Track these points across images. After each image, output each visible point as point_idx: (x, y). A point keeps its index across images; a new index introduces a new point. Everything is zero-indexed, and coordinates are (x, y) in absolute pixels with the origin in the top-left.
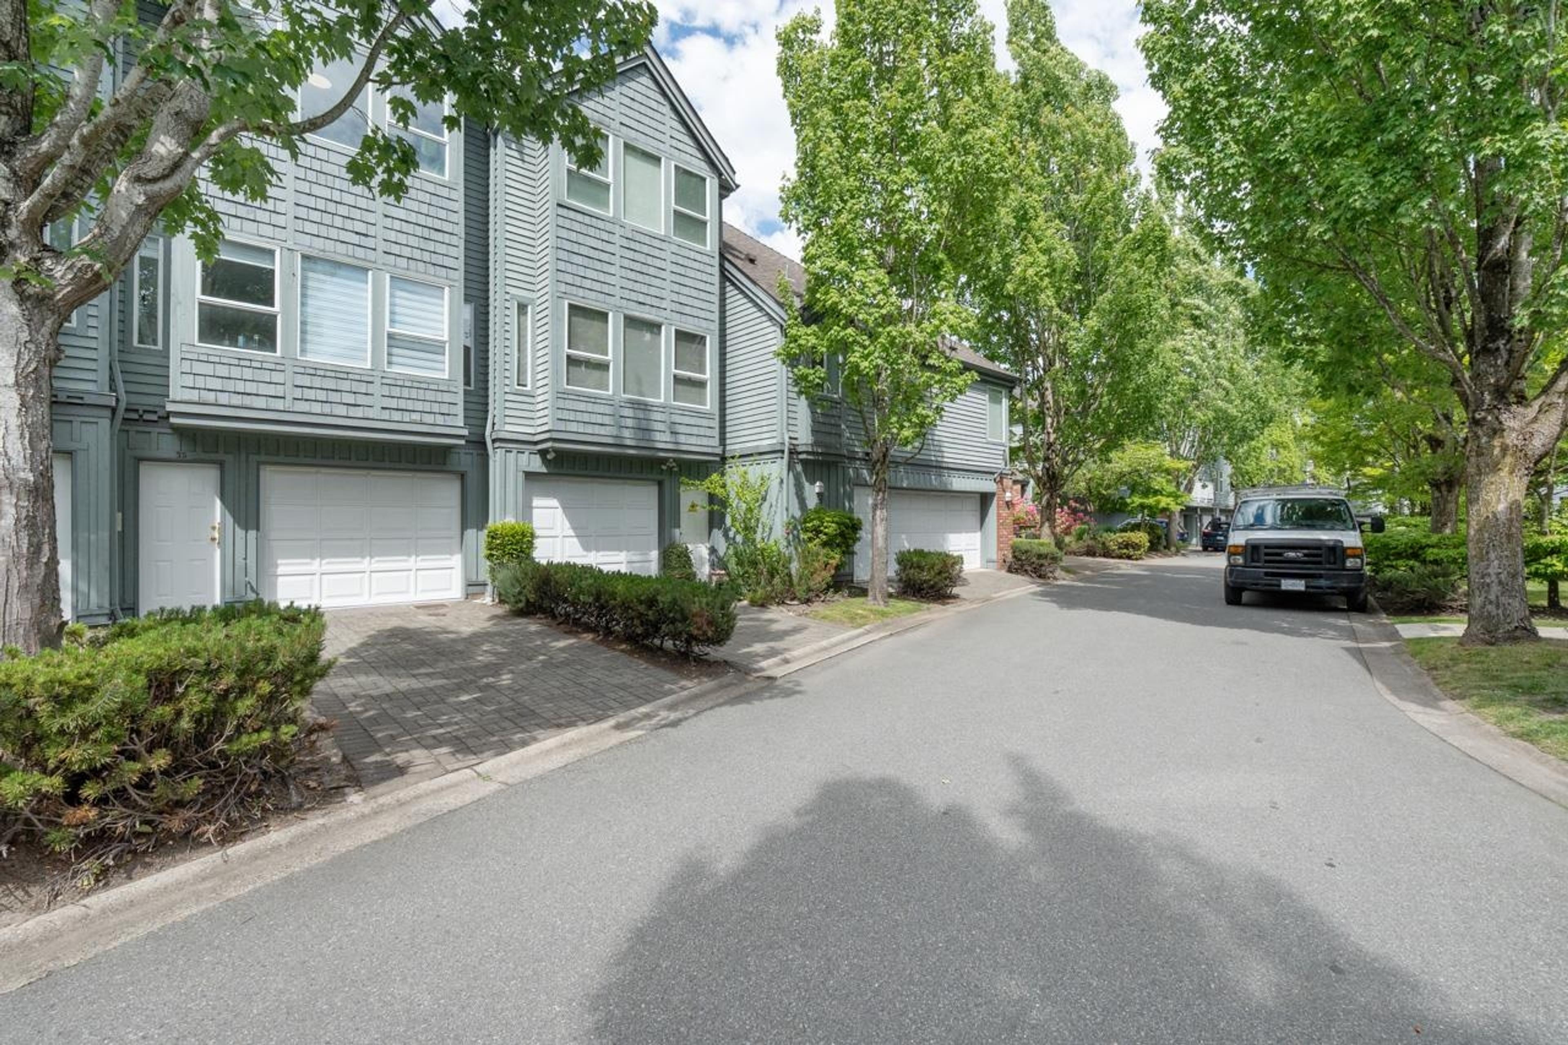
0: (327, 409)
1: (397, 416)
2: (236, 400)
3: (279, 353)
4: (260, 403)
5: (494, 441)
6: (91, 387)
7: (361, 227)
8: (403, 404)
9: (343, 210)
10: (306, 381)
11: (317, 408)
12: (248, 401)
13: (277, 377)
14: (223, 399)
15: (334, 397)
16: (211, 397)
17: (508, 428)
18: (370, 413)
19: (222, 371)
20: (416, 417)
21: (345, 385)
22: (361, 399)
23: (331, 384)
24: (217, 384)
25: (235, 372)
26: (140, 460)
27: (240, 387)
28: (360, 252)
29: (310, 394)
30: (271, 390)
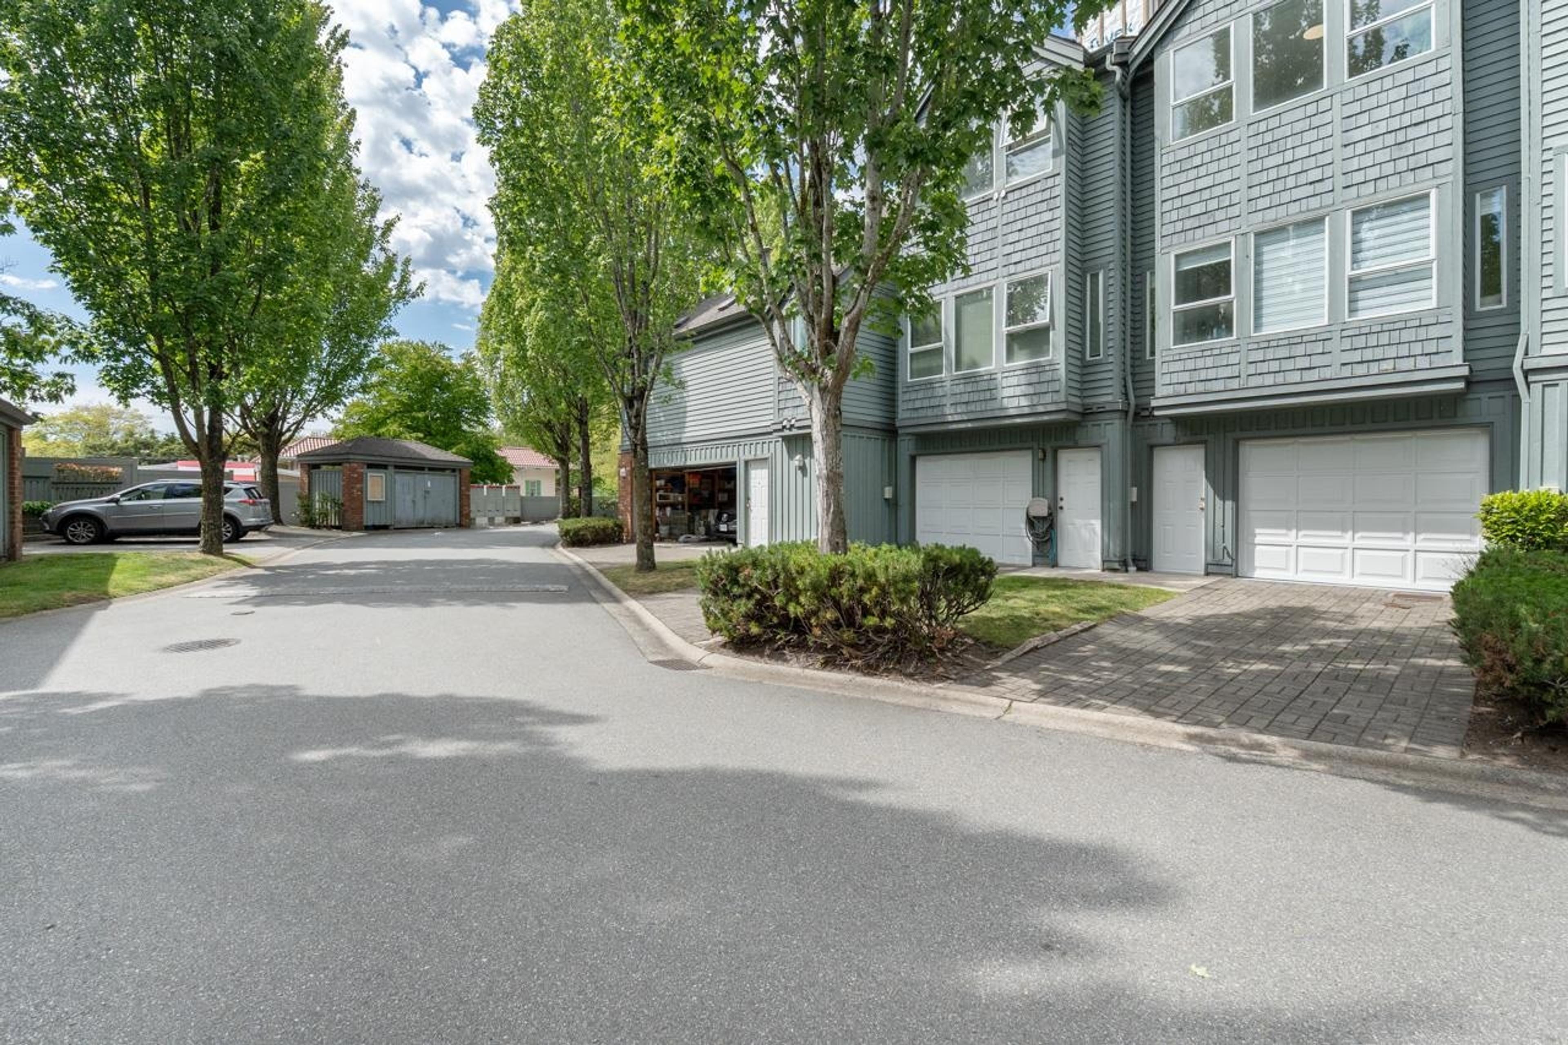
0: (1280, 378)
1: (1361, 370)
2: (1200, 387)
3: (1235, 337)
4: (1219, 385)
5: (1526, 373)
6: (1109, 398)
7: (1315, 175)
8: (1368, 355)
9: (1296, 167)
10: (1259, 355)
11: (1269, 380)
12: (1210, 386)
13: (1234, 358)
14: (1191, 388)
15: (1288, 365)
16: (1181, 389)
17: (1547, 351)
18: (1327, 373)
19: (1190, 365)
20: (1387, 366)
21: (1300, 350)
22: (1317, 361)
23: (1283, 352)
24: (1185, 377)
25: (1200, 363)
26: (1152, 447)
27: (1203, 375)
28: (1314, 203)
29: (1264, 367)
30: (1228, 372)
